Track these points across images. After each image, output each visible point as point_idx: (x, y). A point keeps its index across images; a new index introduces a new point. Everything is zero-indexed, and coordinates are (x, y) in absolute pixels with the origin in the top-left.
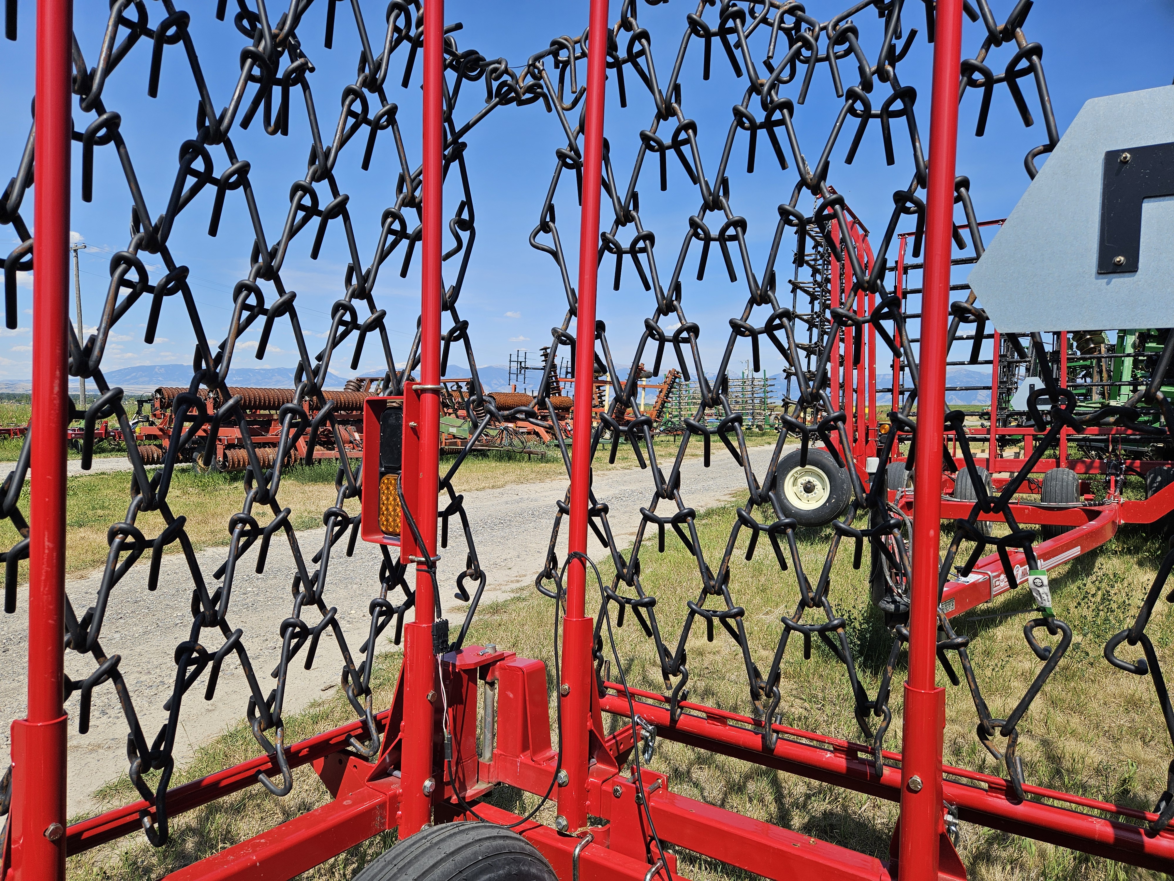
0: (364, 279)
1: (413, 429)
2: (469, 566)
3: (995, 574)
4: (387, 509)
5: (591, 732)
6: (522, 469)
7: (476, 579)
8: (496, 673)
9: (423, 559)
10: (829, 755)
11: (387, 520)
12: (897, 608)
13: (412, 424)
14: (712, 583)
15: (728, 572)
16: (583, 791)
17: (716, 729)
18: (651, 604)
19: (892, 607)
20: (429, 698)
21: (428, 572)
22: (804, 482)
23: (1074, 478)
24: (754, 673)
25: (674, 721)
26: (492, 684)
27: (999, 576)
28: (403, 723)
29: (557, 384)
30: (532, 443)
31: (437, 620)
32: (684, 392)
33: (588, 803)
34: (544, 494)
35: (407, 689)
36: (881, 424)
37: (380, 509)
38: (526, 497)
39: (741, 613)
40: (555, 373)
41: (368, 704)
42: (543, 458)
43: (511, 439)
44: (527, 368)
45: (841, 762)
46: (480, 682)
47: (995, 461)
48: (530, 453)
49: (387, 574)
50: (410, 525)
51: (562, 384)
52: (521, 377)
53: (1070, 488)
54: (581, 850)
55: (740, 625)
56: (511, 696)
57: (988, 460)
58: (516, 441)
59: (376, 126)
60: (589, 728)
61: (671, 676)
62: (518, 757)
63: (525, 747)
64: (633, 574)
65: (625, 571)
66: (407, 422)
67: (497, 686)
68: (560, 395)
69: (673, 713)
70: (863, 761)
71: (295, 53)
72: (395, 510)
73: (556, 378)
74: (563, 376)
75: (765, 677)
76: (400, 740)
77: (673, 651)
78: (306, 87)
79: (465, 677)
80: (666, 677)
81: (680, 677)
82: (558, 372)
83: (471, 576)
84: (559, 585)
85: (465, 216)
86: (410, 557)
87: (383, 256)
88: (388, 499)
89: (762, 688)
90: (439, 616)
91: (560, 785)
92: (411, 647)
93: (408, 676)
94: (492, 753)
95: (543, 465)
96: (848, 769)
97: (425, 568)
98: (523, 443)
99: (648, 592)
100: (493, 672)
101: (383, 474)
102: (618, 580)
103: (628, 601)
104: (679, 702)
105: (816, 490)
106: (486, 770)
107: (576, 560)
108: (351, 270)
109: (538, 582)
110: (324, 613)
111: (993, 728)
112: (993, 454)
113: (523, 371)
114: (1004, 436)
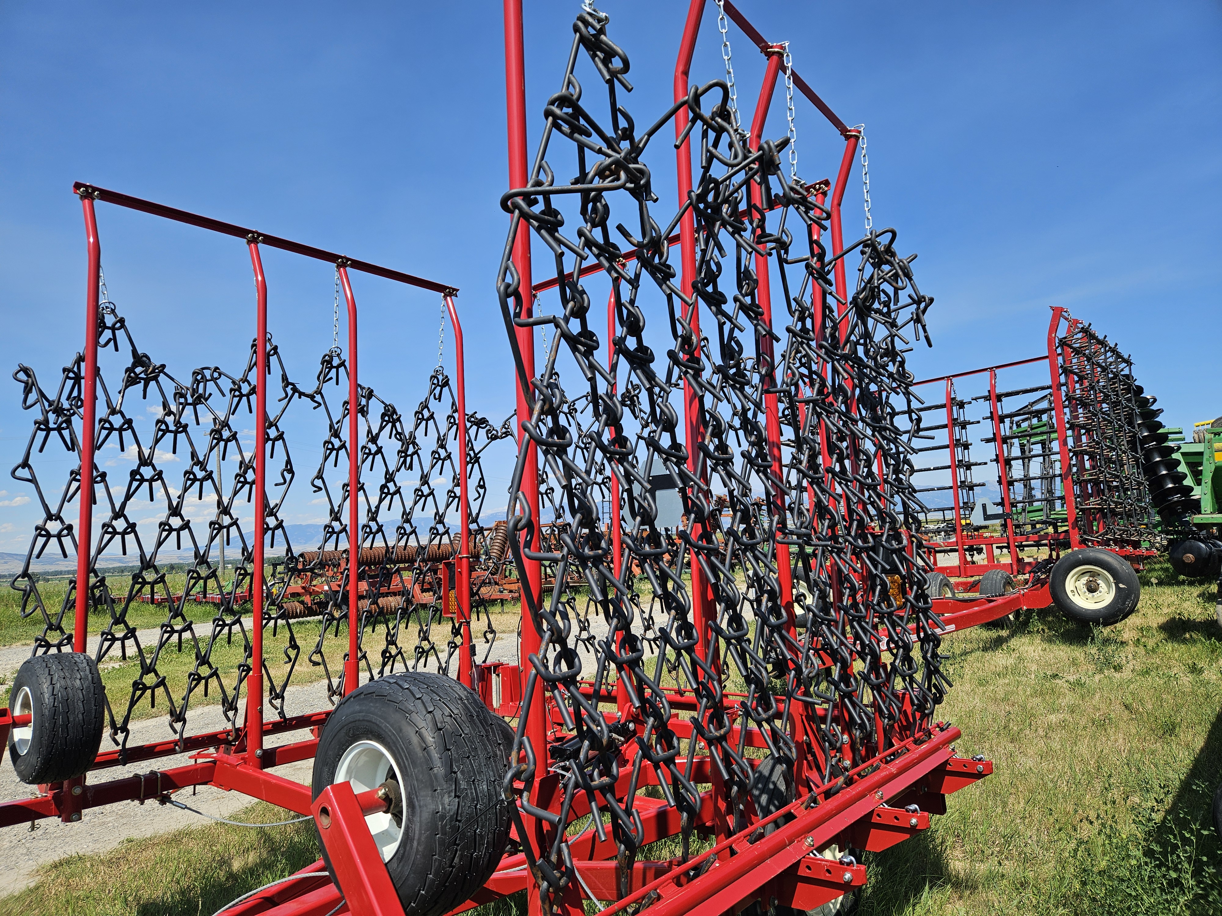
0: (441, 517)
26: (498, 675)
47: (965, 568)
56: (506, 679)
57: (959, 566)
59: (444, 460)
63: (512, 700)
71: (414, 444)
78: (418, 456)
79: (486, 671)
85: (482, 483)
87: (448, 506)
108: (436, 514)
112: (962, 561)
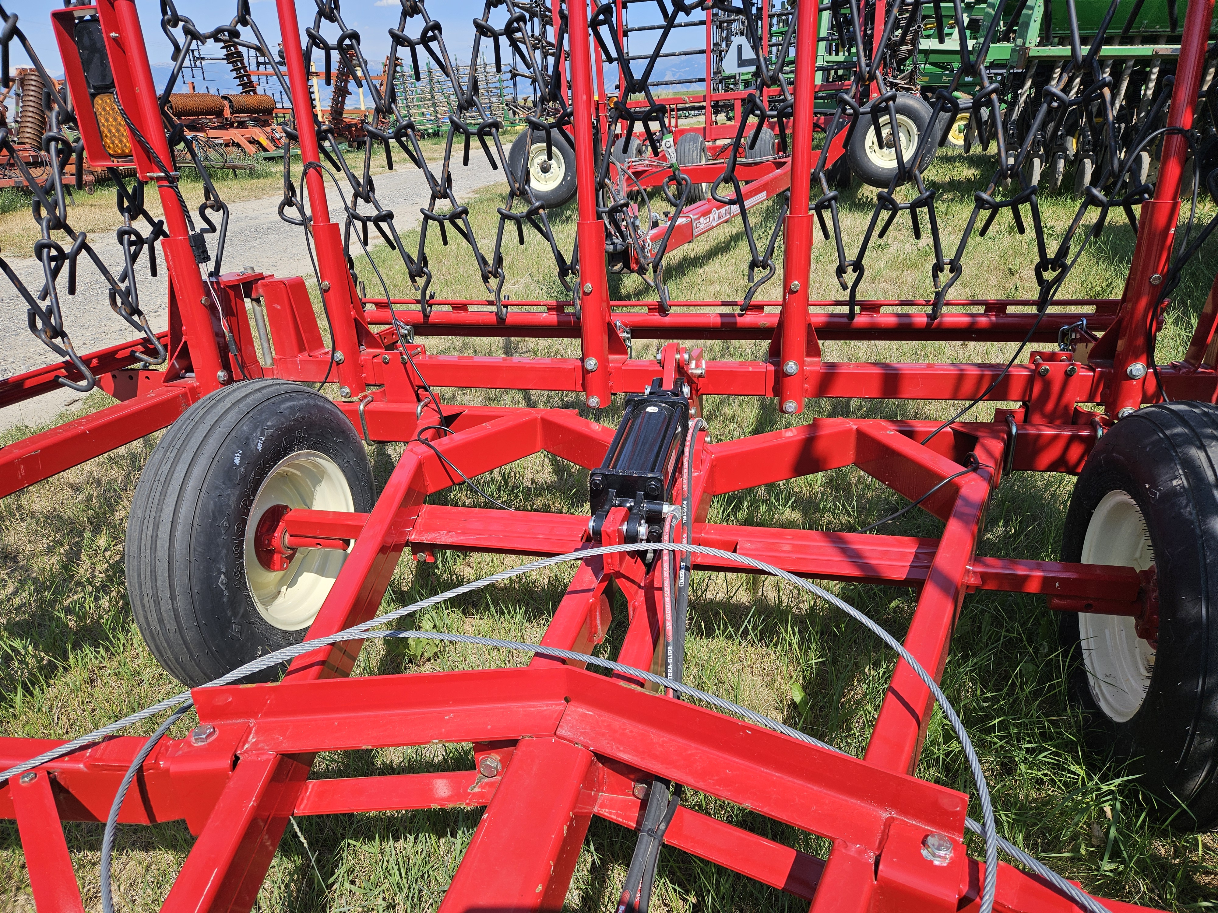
1: (115, 39)
2: (207, 198)
3: (696, 217)
4: (110, 131)
5: (355, 319)
6: (228, 187)
7: (218, 210)
8: (259, 290)
9: (162, 174)
10: (545, 315)
11: (113, 143)
12: (615, 248)
13: (113, 34)
14: (438, 188)
15: (449, 176)
16: (359, 368)
17: (461, 317)
18: (388, 217)
19: (611, 247)
20: (203, 302)
21: (171, 187)
22: (540, 162)
23: (770, 136)
24: (483, 261)
25: (426, 316)
26: (258, 301)
27: (699, 218)
28: (184, 328)
29: (249, 79)
30: (233, 154)
31: (191, 233)
32: (409, 86)
33: (364, 375)
34: (265, 211)
35: (179, 297)
36: (610, 98)
37: (101, 133)
38: (244, 215)
39: (465, 212)
40: (243, 63)
41: (144, 322)
42: (253, 173)
43: (206, 152)
44: (203, 59)
45: (553, 318)
46: (247, 301)
47: (711, 129)
48: (234, 168)
49: (126, 204)
50: (140, 142)
51: (254, 78)
52: (197, 72)
53: (767, 146)
54: (365, 406)
55: (466, 223)
56: (279, 307)
57: (705, 128)
58: (212, 154)
60: (353, 317)
61: (417, 278)
62: (296, 357)
63: (301, 349)
64: (368, 191)
65: (361, 189)
66: (107, 33)
67: (262, 300)
68: (255, 93)
69: (424, 310)
70: (568, 315)
72: (118, 131)
73: (246, 71)
74: (253, 68)
75: (491, 262)
76: (185, 342)
77: (415, 257)
79: (232, 293)
80: (414, 281)
81: (425, 278)
82: (246, 61)
83: (212, 207)
84: (301, 211)
86: (148, 174)
88: (107, 120)
89: (490, 272)
90: (193, 229)
91: (338, 364)
92: (173, 260)
93: (176, 286)
94: (273, 359)
95: (255, 181)
96: (558, 322)
97: (166, 183)
98: (222, 155)
99: (386, 207)
100: (257, 290)
101: (94, 96)
102: (356, 199)
103: (369, 219)
104: (428, 301)
105: (552, 170)
106: (271, 373)
107: (311, 171)
109: (281, 212)
110: (75, 239)
111: (648, 265)
112: (709, 121)
113: (198, 63)
114: (718, 102)
